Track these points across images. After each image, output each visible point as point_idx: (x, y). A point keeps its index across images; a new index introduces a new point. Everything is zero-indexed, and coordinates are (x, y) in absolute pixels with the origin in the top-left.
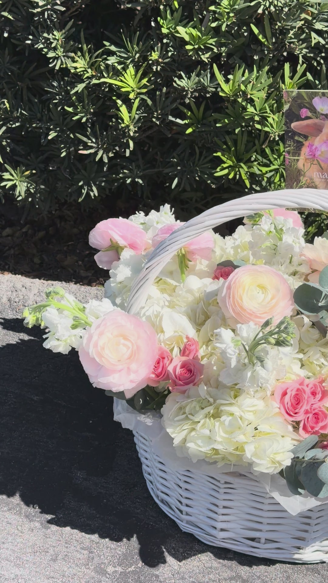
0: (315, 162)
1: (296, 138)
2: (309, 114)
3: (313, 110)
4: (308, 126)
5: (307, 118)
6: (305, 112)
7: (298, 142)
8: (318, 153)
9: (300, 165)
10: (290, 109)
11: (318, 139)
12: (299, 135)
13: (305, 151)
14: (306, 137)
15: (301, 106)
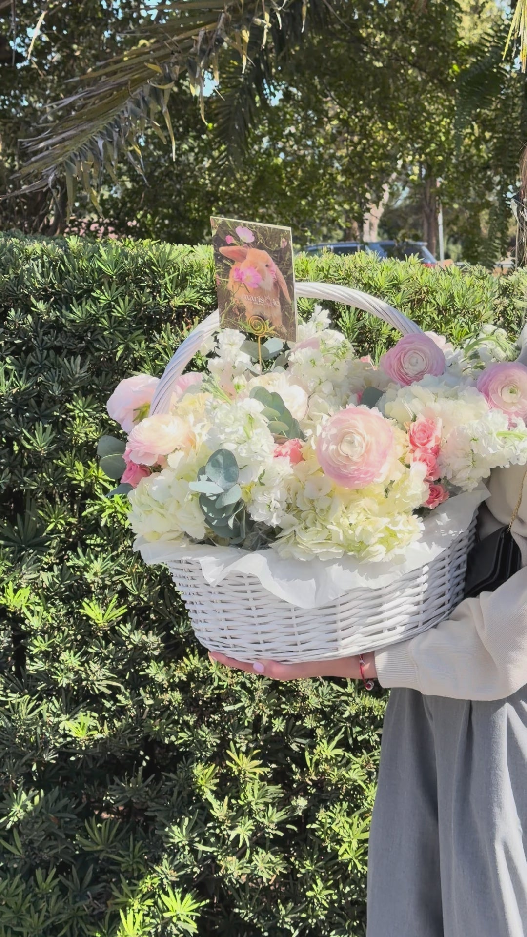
0: (242, 285)
1: (224, 261)
2: (234, 241)
3: (237, 238)
4: (233, 252)
5: (232, 244)
6: (230, 239)
7: (226, 265)
8: (244, 278)
9: (230, 286)
10: (217, 235)
11: (243, 263)
12: (227, 259)
13: (232, 273)
14: (233, 262)
15: (226, 233)
